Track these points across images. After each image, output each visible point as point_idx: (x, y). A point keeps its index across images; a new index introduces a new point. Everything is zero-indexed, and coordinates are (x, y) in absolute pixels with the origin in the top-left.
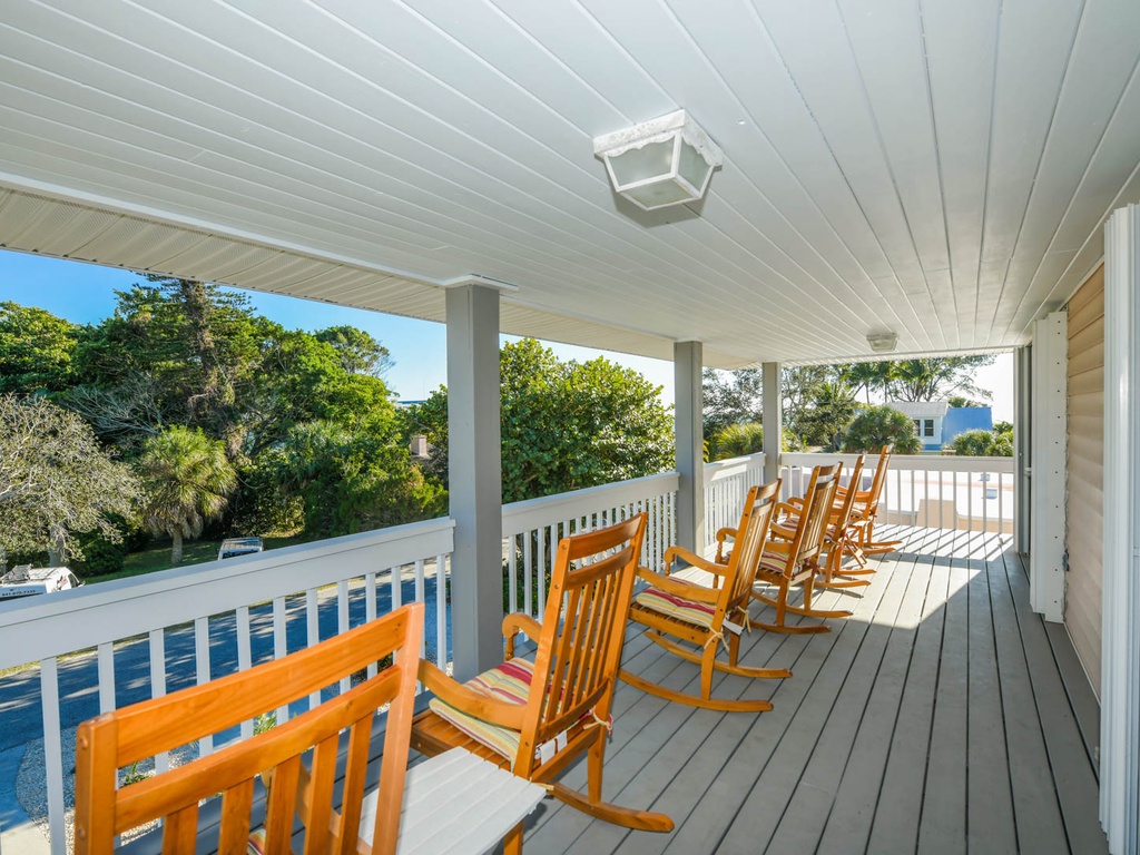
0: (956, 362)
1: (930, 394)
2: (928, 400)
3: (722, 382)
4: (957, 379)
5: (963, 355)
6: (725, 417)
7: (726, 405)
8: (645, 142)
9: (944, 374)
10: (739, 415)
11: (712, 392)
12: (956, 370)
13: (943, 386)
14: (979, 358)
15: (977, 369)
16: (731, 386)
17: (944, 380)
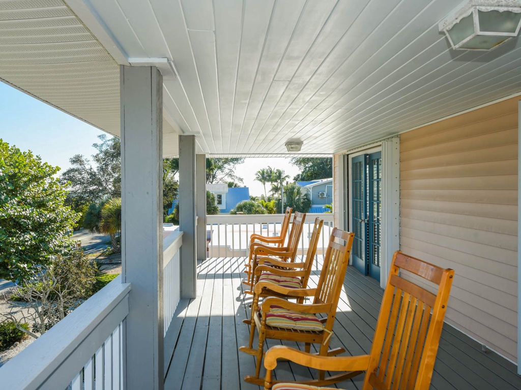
0: (227, 161)
1: (213, 179)
2: (212, 183)
3: (87, 167)
4: (226, 171)
5: (230, 157)
6: (91, 192)
7: (92, 183)
8: (505, 9)
9: (220, 168)
10: (102, 191)
11: (81, 174)
12: (226, 165)
13: (219, 174)
14: (237, 159)
15: (236, 165)
16: (95, 169)
17: (219, 171)
